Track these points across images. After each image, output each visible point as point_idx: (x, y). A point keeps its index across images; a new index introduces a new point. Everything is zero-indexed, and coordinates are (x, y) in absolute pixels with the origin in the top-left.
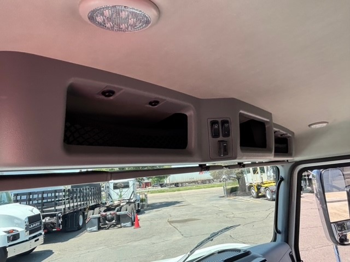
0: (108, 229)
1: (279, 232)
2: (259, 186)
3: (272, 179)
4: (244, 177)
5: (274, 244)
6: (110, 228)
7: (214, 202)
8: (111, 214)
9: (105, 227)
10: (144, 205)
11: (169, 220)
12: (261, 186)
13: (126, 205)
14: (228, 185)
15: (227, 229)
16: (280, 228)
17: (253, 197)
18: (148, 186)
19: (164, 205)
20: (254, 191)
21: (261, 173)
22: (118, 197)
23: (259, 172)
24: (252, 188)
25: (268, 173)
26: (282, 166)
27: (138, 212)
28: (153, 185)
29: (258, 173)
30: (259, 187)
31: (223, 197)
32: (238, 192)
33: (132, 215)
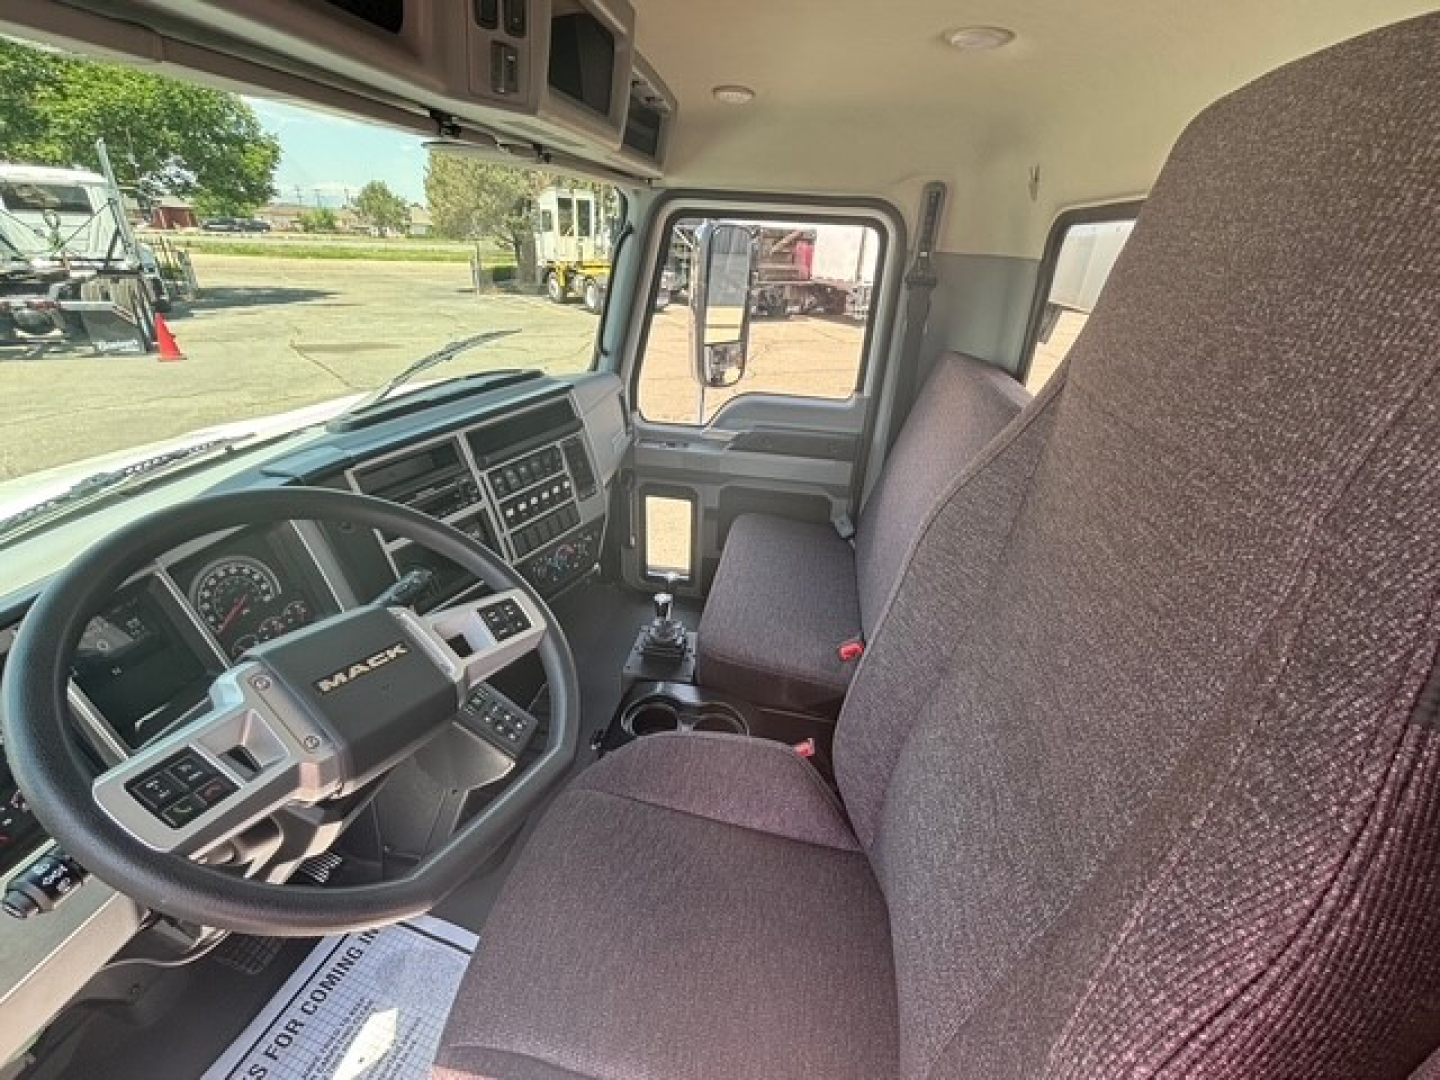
0: (37, 356)
1: (606, 353)
2: (571, 271)
3: (605, 257)
4: (533, 242)
5: (593, 374)
6: (45, 356)
7: (442, 302)
8: (29, 305)
9: (19, 352)
10: (184, 288)
11: (296, 343)
12: (575, 272)
13: (98, 279)
14: (487, 261)
15: (488, 336)
16: (608, 344)
17: (552, 298)
18: (184, 225)
19: (267, 296)
20: (556, 285)
21: (580, 234)
22: (47, 245)
23: (576, 232)
24: (553, 273)
25: (599, 238)
26: (636, 192)
27: (162, 309)
28: (205, 222)
29: (571, 234)
30: (569, 274)
31: (471, 291)
32: (516, 283)
33: (138, 319)
